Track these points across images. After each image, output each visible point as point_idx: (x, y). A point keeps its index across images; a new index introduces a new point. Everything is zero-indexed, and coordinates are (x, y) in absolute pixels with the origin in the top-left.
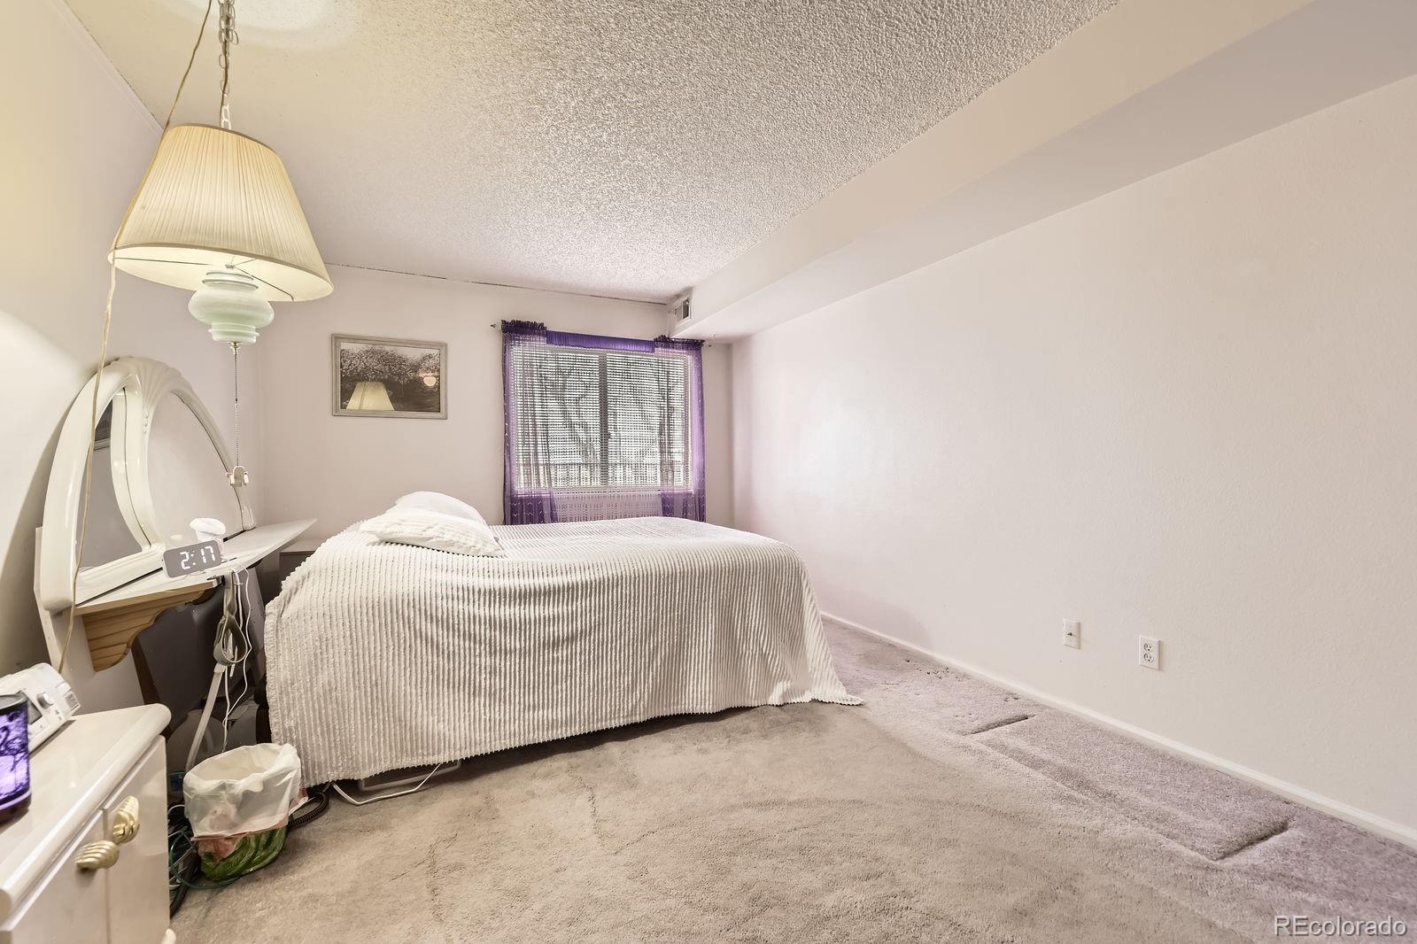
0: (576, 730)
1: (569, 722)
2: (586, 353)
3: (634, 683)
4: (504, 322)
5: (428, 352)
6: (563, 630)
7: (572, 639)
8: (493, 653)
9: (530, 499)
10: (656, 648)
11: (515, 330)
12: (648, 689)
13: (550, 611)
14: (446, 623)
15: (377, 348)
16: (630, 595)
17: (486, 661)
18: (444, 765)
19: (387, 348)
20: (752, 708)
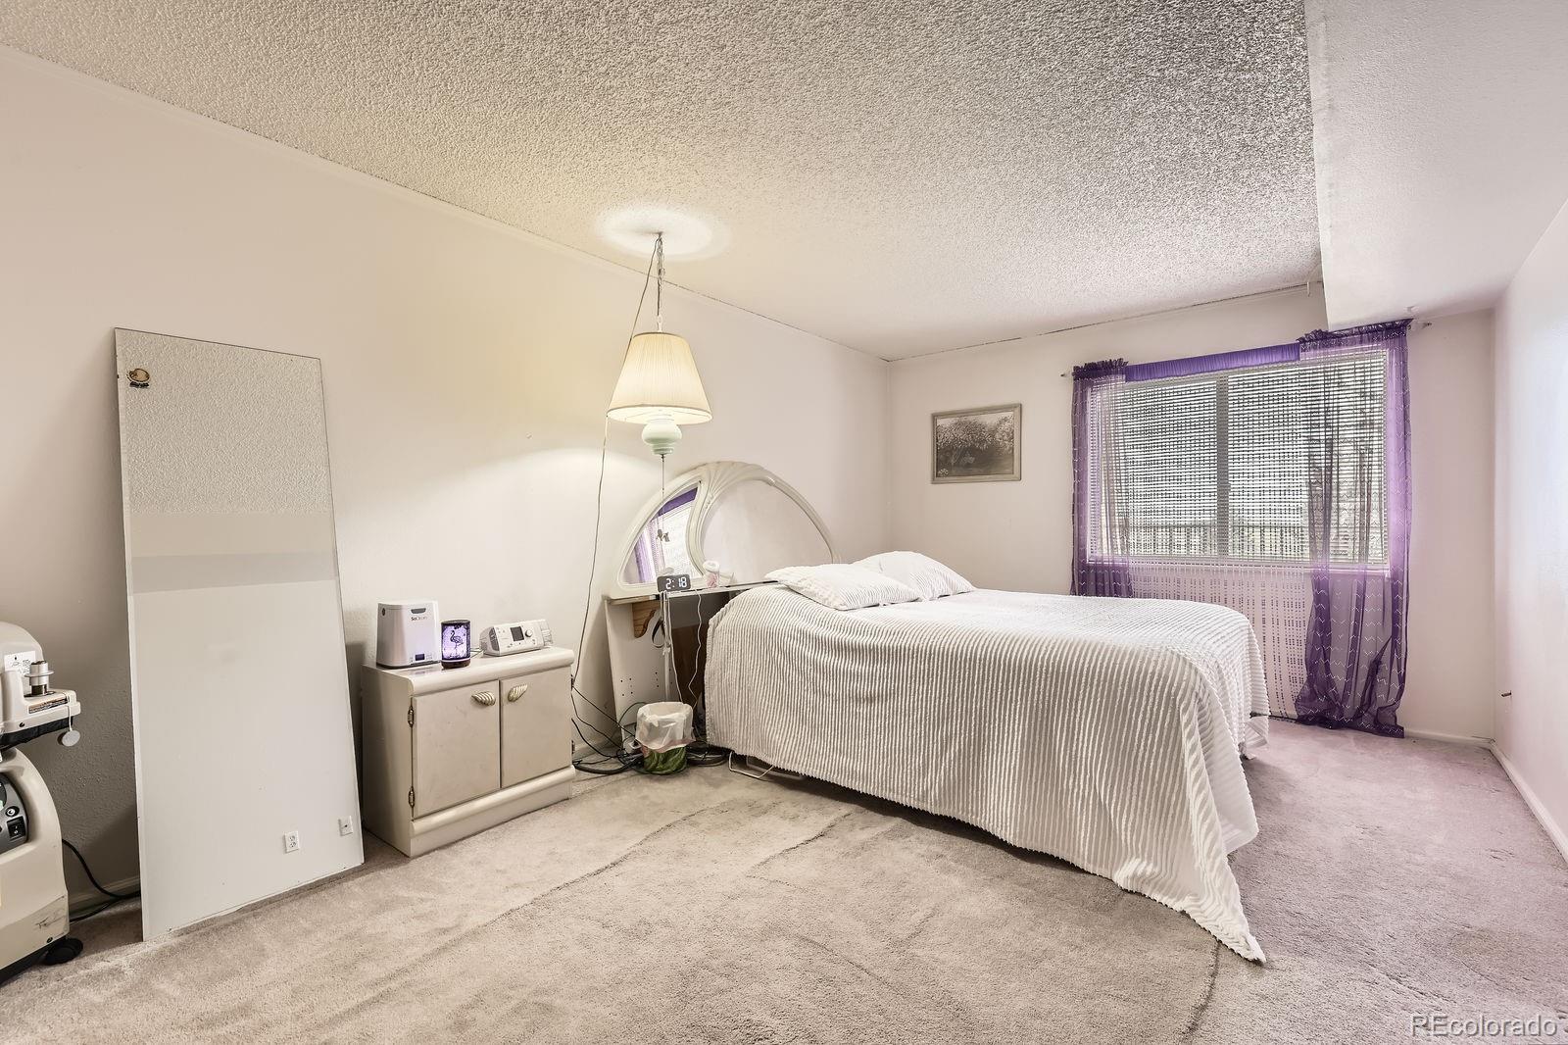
0: (870, 790)
1: (866, 778)
2: (1195, 381)
3: (926, 766)
4: (1076, 368)
5: (1004, 415)
6: (864, 689)
7: (871, 700)
8: (815, 692)
9: (1114, 567)
10: (949, 738)
11: (1088, 375)
12: (940, 780)
13: (856, 667)
14: (788, 655)
15: (963, 419)
16: (924, 670)
17: (810, 697)
18: (776, 769)
19: (971, 418)
20: (1082, 871)
